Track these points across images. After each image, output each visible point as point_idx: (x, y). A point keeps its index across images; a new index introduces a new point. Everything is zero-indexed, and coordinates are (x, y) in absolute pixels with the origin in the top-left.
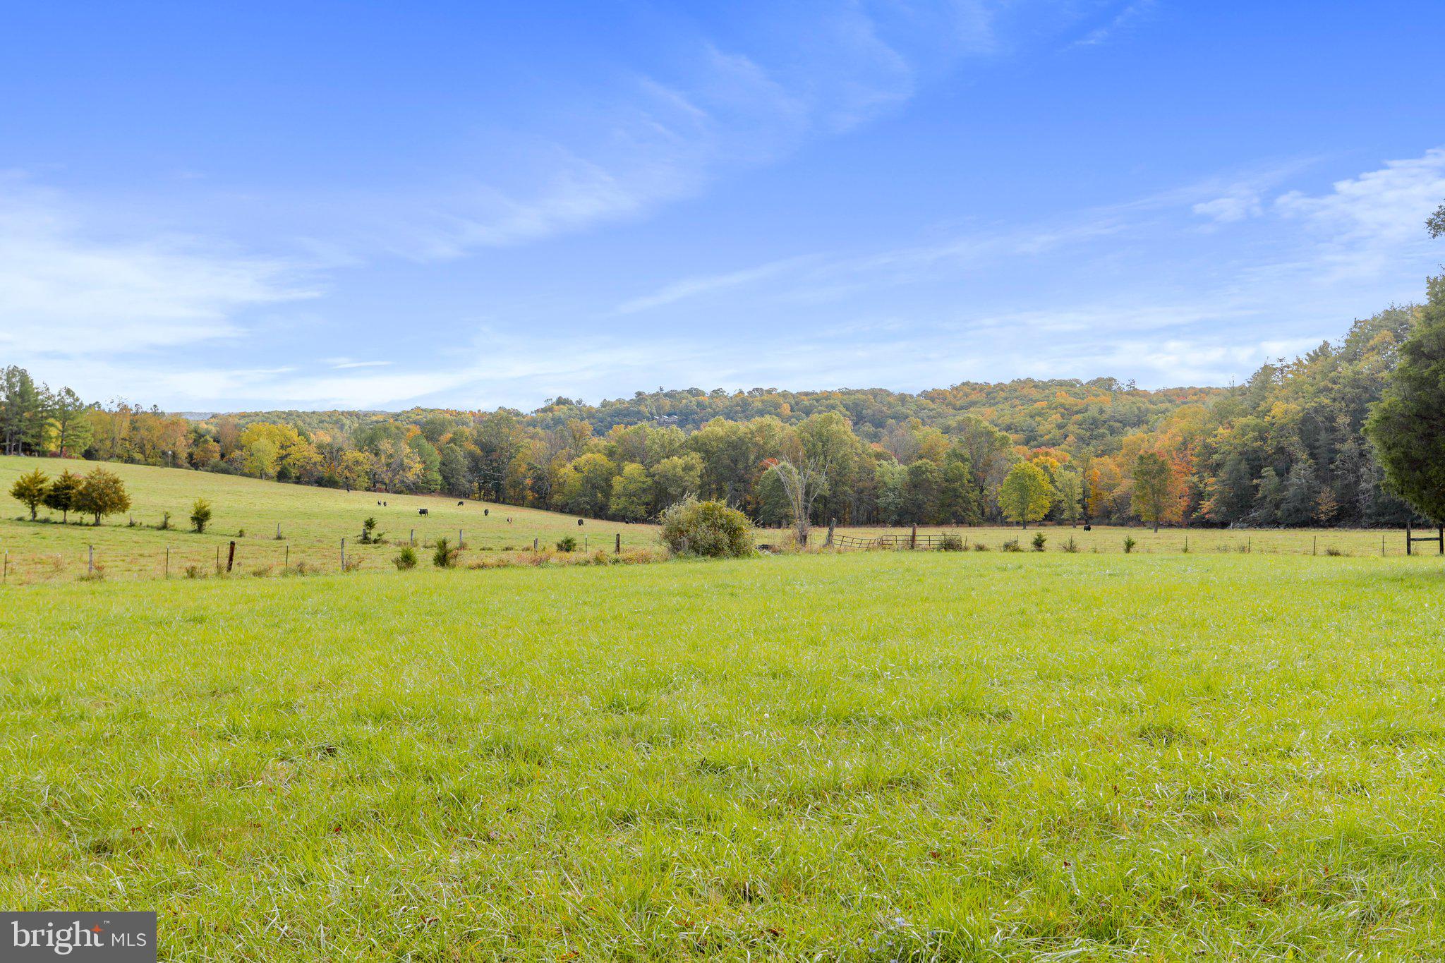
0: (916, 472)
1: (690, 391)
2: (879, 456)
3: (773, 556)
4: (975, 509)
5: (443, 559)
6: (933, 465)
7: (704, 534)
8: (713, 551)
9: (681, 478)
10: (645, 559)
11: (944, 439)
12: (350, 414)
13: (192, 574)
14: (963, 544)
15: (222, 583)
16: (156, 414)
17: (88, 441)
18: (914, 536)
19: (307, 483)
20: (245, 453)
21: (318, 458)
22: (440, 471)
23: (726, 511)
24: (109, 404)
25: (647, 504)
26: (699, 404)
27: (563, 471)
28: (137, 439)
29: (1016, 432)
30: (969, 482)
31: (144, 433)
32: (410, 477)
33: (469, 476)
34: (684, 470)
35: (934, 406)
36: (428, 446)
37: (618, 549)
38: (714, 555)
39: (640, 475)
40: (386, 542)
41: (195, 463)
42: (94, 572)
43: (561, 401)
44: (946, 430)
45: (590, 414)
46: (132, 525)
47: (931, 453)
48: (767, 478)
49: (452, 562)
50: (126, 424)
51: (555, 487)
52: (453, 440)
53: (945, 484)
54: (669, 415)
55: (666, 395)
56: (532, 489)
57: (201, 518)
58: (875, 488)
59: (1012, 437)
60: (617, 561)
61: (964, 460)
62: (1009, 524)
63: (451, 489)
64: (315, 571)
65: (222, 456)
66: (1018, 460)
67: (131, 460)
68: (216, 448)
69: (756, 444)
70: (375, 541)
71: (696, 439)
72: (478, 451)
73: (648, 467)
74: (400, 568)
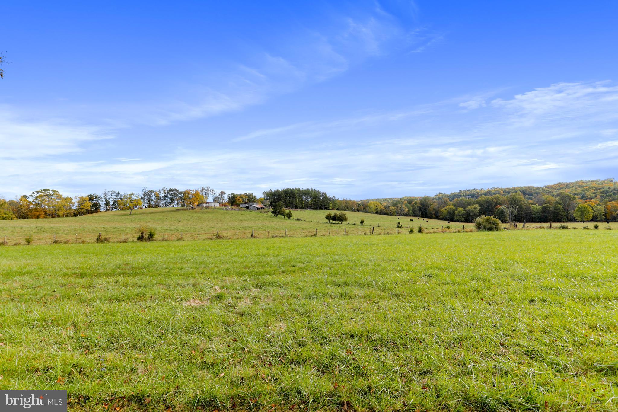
0: (544, 208)
1: (474, 189)
2: (532, 204)
3: (507, 230)
4: (565, 217)
5: (420, 231)
6: (550, 206)
7: (487, 225)
8: (490, 229)
9: (474, 211)
10: (471, 231)
11: (553, 198)
12: (390, 199)
13: (365, 234)
14: (568, 227)
15: (372, 236)
16: (350, 200)
17: (337, 206)
18: (551, 225)
19: (382, 214)
20: (369, 208)
21: (384, 209)
22: (412, 211)
23: (493, 219)
24: (341, 199)
25: (464, 218)
26: (477, 192)
27: (442, 210)
28: (347, 206)
29: (578, 195)
30: (562, 210)
31: (348, 204)
32: (405, 212)
33: (419, 212)
34: (474, 209)
35: (549, 190)
36: (409, 205)
37: (464, 229)
38: (490, 230)
39: (462, 210)
40: (403, 227)
41: (358, 211)
42: (346, 233)
43: (440, 193)
44: (553, 196)
45: (448, 196)
46: (348, 224)
47: (549, 202)
48: (498, 210)
49: (422, 232)
50: (344, 203)
51: (440, 214)
52: (414, 204)
53: (554, 211)
54: (469, 195)
55: (467, 191)
56: (434, 215)
57: (362, 222)
58: (531, 212)
59: (577, 197)
60: (464, 232)
61: (560, 204)
62: (578, 222)
63: (415, 215)
64: (391, 234)
65: (364, 209)
66: (580, 203)
67: (346, 210)
68: (363, 207)
69: (494, 202)
70: (401, 227)
71: (477, 201)
72: (421, 206)
73: (464, 208)
74: (410, 233)
